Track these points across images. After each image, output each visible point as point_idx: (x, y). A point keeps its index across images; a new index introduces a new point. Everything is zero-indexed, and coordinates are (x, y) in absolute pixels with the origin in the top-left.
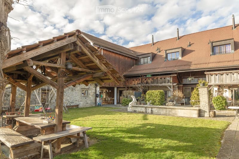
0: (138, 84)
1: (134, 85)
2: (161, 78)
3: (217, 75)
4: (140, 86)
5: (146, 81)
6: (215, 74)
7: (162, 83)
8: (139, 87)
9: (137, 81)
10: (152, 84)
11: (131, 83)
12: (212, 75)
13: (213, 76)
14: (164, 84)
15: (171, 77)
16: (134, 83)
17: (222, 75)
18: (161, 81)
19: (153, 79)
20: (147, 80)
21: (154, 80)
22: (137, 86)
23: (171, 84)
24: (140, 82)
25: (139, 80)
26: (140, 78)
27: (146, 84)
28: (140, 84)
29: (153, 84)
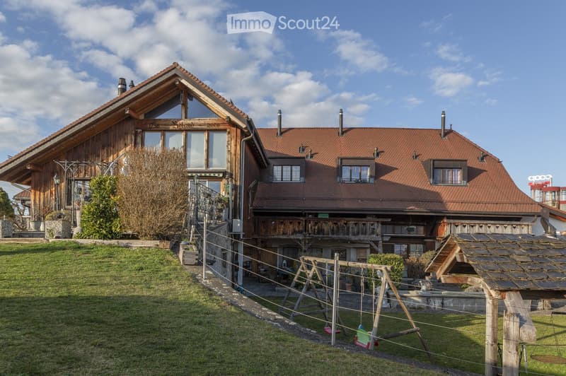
0: (294, 232)
1: (284, 234)
2: (356, 224)
3: (465, 226)
4: (301, 238)
5: (318, 228)
6: (462, 224)
7: (358, 234)
8: (298, 239)
9: (291, 226)
10: (333, 234)
11: (275, 229)
12: (457, 226)
13: (459, 227)
14: (363, 236)
15: (378, 222)
16: (284, 229)
17: (472, 226)
18: (356, 230)
19: (336, 224)
20: (319, 224)
21: (338, 228)
22: (292, 237)
23: (379, 238)
24: (301, 229)
25: (299, 223)
26: (301, 218)
27: (318, 233)
28: (300, 232)
29: (335, 236)
